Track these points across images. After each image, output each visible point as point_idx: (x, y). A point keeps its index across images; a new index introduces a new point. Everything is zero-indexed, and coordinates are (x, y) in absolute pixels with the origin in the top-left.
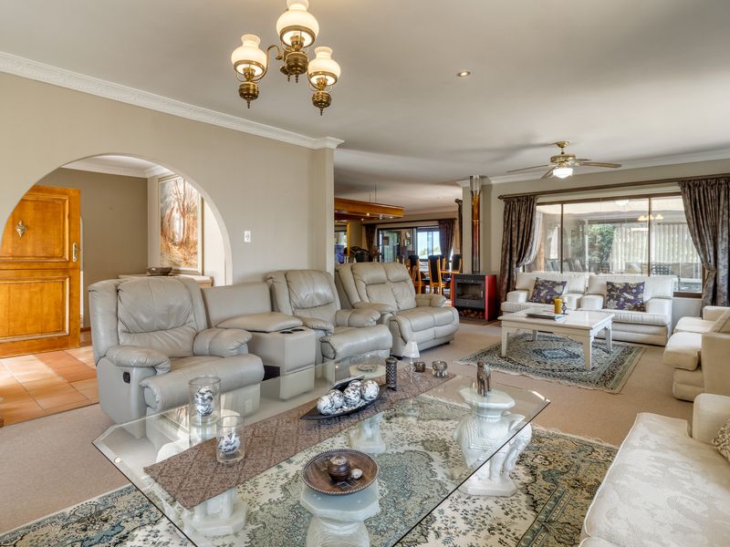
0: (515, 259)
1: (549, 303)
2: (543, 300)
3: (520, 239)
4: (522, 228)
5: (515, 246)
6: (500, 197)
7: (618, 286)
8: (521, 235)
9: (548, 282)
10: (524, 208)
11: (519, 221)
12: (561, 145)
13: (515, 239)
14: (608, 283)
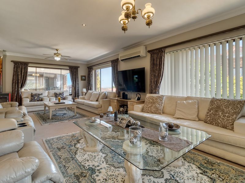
0: (20, 86)
1: (39, 101)
2: (36, 100)
3: (22, 79)
4: (23, 74)
5: (20, 81)
6: (12, 61)
7: (58, 93)
8: (22, 77)
9: (37, 94)
10: (23, 67)
11: (21, 72)
12: (57, 50)
13: (20, 78)
14: (55, 93)
